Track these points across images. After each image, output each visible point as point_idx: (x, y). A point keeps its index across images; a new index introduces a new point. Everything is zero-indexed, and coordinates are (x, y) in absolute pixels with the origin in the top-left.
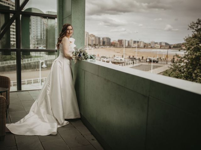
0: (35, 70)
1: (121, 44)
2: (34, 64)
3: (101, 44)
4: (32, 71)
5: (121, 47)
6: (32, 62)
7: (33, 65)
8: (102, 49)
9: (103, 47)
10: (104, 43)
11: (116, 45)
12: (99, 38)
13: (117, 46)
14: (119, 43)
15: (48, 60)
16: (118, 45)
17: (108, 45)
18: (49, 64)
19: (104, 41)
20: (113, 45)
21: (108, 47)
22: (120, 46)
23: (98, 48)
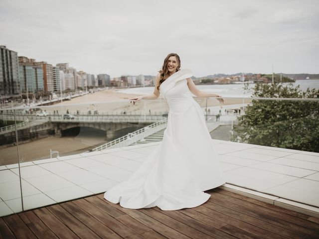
0: (13, 145)
1: (126, 83)
2: (9, 135)
3: (97, 84)
4: (8, 147)
5: (127, 86)
6: (6, 134)
7: (9, 137)
8: (99, 92)
9: (99, 89)
10: (100, 82)
11: (119, 84)
12: (93, 76)
13: (120, 86)
14: (122, 81)
15: (31, 127)
16: (122, 84)
17: (107, 86)
18: (33, 132)
19: (101, 79)
20: (114, 84)
21: (108, 88)
22: (125, 86)
23: (94, 92)
